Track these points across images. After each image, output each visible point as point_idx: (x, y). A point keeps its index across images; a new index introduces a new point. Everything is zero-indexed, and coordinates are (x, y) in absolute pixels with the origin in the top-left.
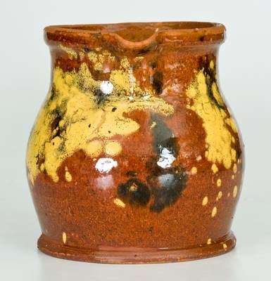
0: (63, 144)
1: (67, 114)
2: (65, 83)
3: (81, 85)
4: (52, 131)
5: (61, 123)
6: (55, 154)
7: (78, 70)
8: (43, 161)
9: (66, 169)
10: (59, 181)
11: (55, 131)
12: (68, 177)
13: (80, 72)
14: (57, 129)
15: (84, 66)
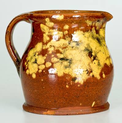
0: (99, 62)
1: (93, 50)
2: (85, 37)
3: (93, 37)
4: (91, 58)
5: (93, 54)
6: (97, 67)
7: (91, 30)
8: (91, 72)
9: (103, 73)
10: (101, 78)
11: (92, 58)
12: (104, 76)
13: (92, 31)
14: (93, 57)
15: (93, 28)
